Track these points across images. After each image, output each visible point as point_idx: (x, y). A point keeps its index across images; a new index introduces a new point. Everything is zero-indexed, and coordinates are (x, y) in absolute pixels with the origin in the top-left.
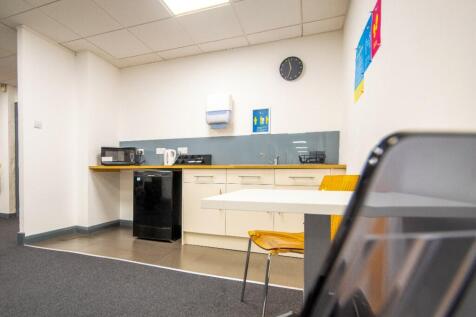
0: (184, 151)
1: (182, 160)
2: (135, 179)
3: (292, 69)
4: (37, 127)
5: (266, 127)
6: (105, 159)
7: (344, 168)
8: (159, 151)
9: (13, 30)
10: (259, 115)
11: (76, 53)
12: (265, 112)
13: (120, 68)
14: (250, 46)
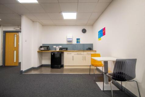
0: (61, 47)
1: (61, 49)
2: (51, 54)
3: (84, 31)
4: (26, 41)
5: (79, 42)
6: (41, 49)
7: (96, 51)
8: (54, 47)
9: (20, 16)
10: (78, 39)
11: (33, 22)
12: (79, 39)
13: (43, 25)
14: (76, 25)
